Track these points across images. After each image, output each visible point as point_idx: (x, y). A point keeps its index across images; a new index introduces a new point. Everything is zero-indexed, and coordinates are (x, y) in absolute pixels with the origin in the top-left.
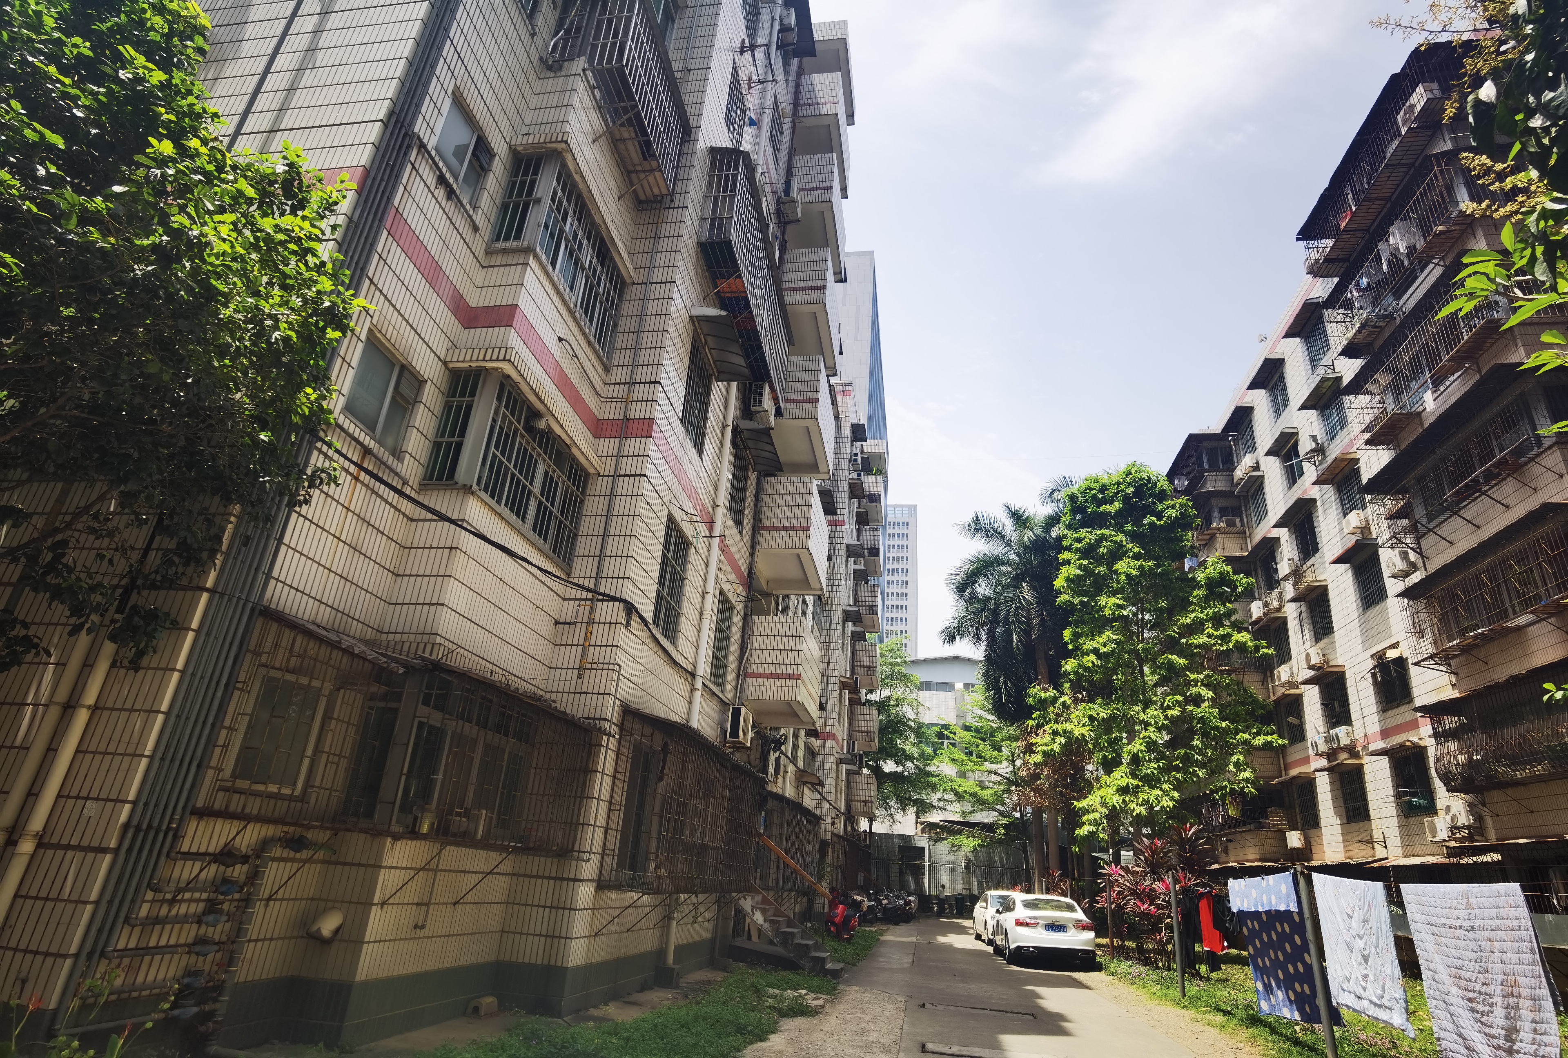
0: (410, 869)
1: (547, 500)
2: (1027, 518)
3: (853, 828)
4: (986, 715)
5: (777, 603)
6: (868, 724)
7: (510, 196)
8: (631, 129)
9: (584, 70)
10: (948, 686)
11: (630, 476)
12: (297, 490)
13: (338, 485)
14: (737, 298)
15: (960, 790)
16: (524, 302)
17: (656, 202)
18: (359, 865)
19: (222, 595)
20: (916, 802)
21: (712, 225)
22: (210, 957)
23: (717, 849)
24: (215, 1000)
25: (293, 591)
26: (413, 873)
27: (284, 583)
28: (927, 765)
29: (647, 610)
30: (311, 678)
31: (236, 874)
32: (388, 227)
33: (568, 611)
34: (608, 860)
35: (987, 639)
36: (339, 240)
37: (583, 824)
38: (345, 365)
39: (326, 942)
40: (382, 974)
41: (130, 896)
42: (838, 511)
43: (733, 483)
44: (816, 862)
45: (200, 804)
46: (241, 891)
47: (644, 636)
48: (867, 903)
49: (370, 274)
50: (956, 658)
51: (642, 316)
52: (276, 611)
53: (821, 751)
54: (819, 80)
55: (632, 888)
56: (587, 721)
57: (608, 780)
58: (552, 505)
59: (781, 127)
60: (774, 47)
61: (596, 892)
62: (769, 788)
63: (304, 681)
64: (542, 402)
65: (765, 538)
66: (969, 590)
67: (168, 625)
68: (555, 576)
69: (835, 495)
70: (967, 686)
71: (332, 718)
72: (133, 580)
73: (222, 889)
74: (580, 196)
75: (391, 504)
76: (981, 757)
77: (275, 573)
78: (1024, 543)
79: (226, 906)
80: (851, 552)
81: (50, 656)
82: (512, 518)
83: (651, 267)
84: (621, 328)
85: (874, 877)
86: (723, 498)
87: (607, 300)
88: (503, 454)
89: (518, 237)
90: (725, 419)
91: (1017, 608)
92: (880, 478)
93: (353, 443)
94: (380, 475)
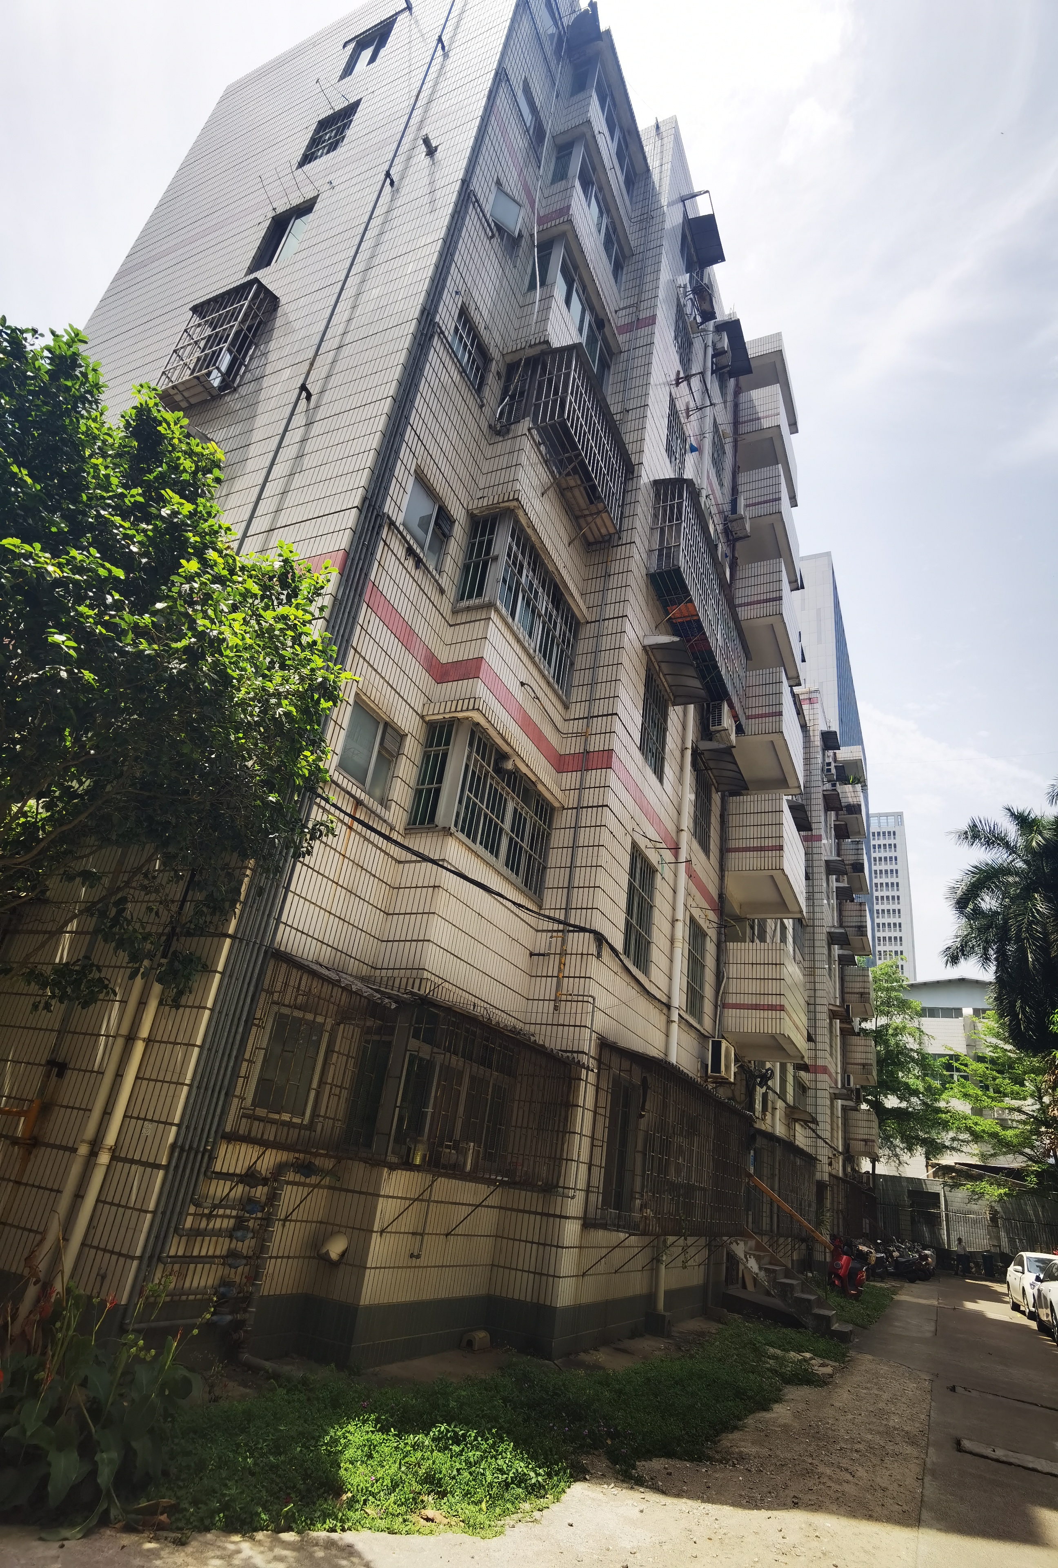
0: (405, 1198)
1: (517, 836)
2: (1034, 820)
3: (853, 1169)
4: (1001, 1044)
5: (752, 928)
6: (864, 1056)
7: (471, 558)
8: (577, 477)
9: (529, 430)
10: (958, 1012)
11: (592, 807)
12: (301, 842)
13: (335, 836)
14: (689, 622)
15: (978, 1129)
16: (488, 654)
17: (604, 542)
18: (360, 1193)
19: (241, 940)
20: (924, 1142)
21: (660, 555)
22: (240, 1269)
23: (704, 1189)
24: (245, 1311)
25: (299, 934)
26: (408, 1203)
27: (291, 927)
28: (936, 1100)
29: (617, 940)
30: (316, 1014)
31: (258, 1195)
32: (367, 600)
33: (542, 943)
34: (593, 1197)
35: (996, 959)
36: (327, 617)
37: (567, 1160)
38: (338, 727)
39: (334, 1265)
40: (385, 1300)
41: (178, 1209)
42: (814, 826)
43: (696, 806)
44: (814, 1205)
45: (228, 1129)
46: (262, 1211)
47: (616, 966)
48: (875, 1255)
49: (354, 645)
50: (962, 982)
51: (596, 652)
52: (285, 953)
53: (813, 1085)
54: (758, 395)
55: (618, 1228)
56: (565, 1055)
57: (589, 1116)
58: (522, 840)
59: (723, 448)
60: (709, 373)
61: (582, 1230)
62: (757, 1126)
63: (310, 1017)
64: (509, 744)
65: (734, 859)
66: (971, 906)
67: (199, 968)
68: (527, 909)
69: (807, 808)
70: (977, 1012)
71: (333, 1051)
72: (173, 929)
73: (248, 1208)
74: (533, 548)
75: (381, 849)
76: (999, 1092)
77: (284, 919)
78: (1033, 848)
79: (251, 1224)
80: (831, 868)
81: (116, 995)
82: (487, 855)
83: (603, 605)
84: (577, 666)
85: (881, 1224)
86: (687, 822)
87: (563, 642)
88: (476, 796)
89: (479, 595)
90: (683, 741)
91: (1030, 923)
92: (858, 787)
93: (347, 796)
94: (371, 823)
